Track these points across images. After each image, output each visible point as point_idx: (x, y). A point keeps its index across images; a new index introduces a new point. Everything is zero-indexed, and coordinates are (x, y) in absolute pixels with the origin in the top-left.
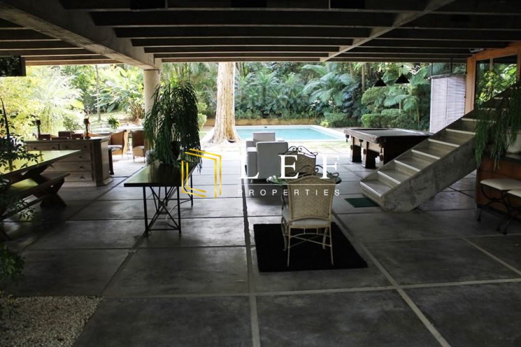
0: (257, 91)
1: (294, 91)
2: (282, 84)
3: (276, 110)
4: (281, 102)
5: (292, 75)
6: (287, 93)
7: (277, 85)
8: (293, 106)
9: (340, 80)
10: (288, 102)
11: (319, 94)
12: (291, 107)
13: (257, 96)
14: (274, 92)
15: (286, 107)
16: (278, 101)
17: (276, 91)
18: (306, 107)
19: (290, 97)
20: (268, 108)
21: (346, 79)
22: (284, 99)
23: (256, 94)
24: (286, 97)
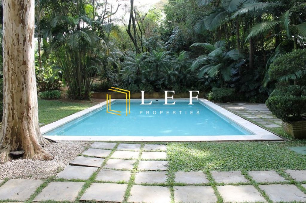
0: (150, 68)
1: (184, 67)
2: (173, 61)
3: (168, 84)
4: (172, 77)
5: (183, 53)
6: (177, 70)
7: (169, 62)
8: (183, 81)
9: (228, 56)
10: (179, 77)
11: (207, 69)
12: (181, 82)
13: (149, 72)
14: (165, 68)
15: (177, 82)
16: (169, 76)
17: (168, 67)
18: (196, 82)
19: (180, 72)
20: (160, 82)
21: (234, 54)
22: (175, 75)
23: (149, 70)
24: (176, 72)
